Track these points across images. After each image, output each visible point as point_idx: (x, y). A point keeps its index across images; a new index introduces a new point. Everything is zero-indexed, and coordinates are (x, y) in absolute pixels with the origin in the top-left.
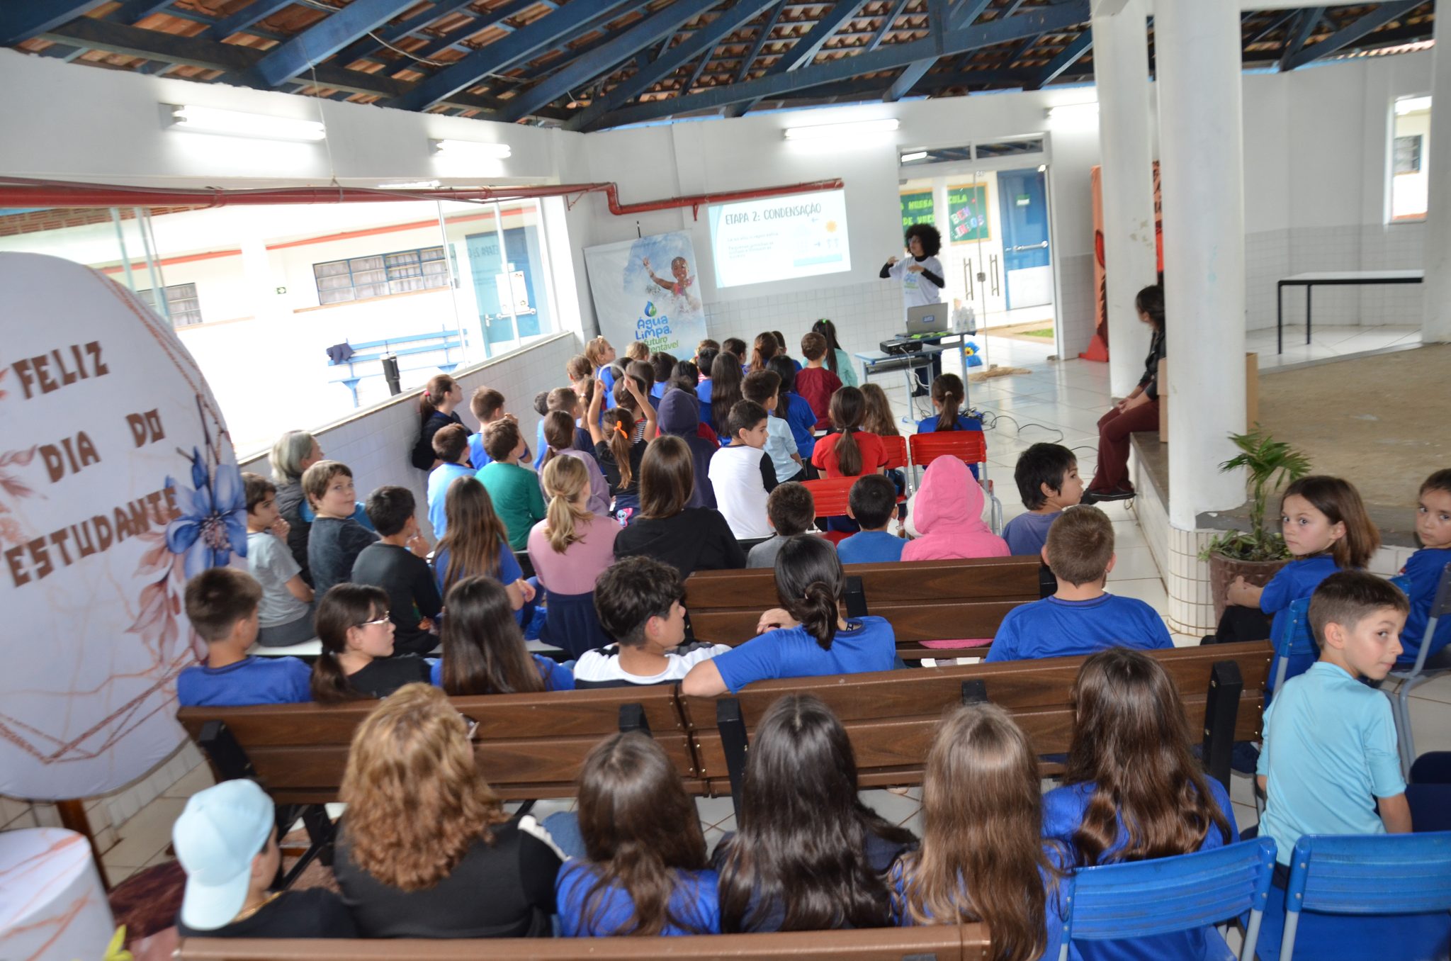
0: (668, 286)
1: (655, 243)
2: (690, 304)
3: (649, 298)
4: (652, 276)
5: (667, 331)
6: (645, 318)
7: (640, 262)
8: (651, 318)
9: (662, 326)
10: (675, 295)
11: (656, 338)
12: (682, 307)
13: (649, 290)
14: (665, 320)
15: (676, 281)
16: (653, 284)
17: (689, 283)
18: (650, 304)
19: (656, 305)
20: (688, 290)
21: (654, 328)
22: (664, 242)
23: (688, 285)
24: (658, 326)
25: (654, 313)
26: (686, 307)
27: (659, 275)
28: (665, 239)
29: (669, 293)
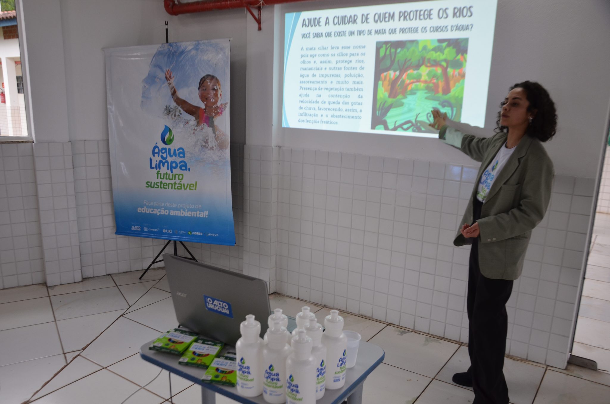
0: (192, 110)
1: (182, 52)
2: (217, 138)
3: (168, 121)
4: (174, 93)
5: (184, 167)
6: (161, 145)
7: (162, 76)
8: (167, 147)
9: (178, 160)
10: (198, 124)
11: (169, 172)
12: (206, 142)
13: (168, 111)
14: (181, 152)
15: (203, 106)
16: (173, 104)
17: (218, 111)
18: (168, 130)
19: (174, 132)
20: (217, 121)
21: (169, 159)
22: (193, 52)
23: (217, 114)
24: (174, 158)
25: (171, 141)
26: (212, 143)
27: (182, 94)
28: (196, 48)
29: (192, 120)
